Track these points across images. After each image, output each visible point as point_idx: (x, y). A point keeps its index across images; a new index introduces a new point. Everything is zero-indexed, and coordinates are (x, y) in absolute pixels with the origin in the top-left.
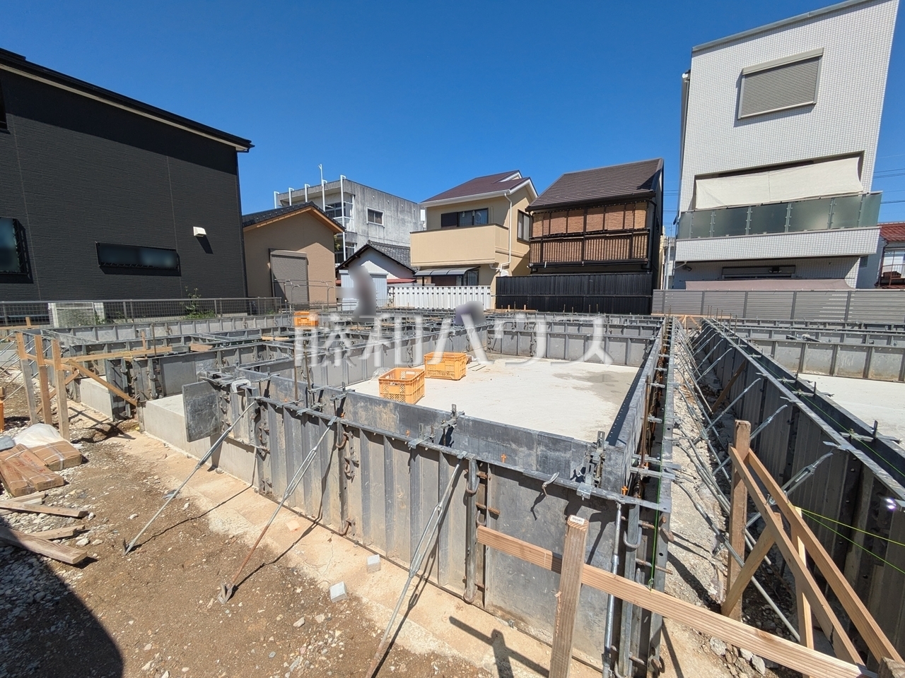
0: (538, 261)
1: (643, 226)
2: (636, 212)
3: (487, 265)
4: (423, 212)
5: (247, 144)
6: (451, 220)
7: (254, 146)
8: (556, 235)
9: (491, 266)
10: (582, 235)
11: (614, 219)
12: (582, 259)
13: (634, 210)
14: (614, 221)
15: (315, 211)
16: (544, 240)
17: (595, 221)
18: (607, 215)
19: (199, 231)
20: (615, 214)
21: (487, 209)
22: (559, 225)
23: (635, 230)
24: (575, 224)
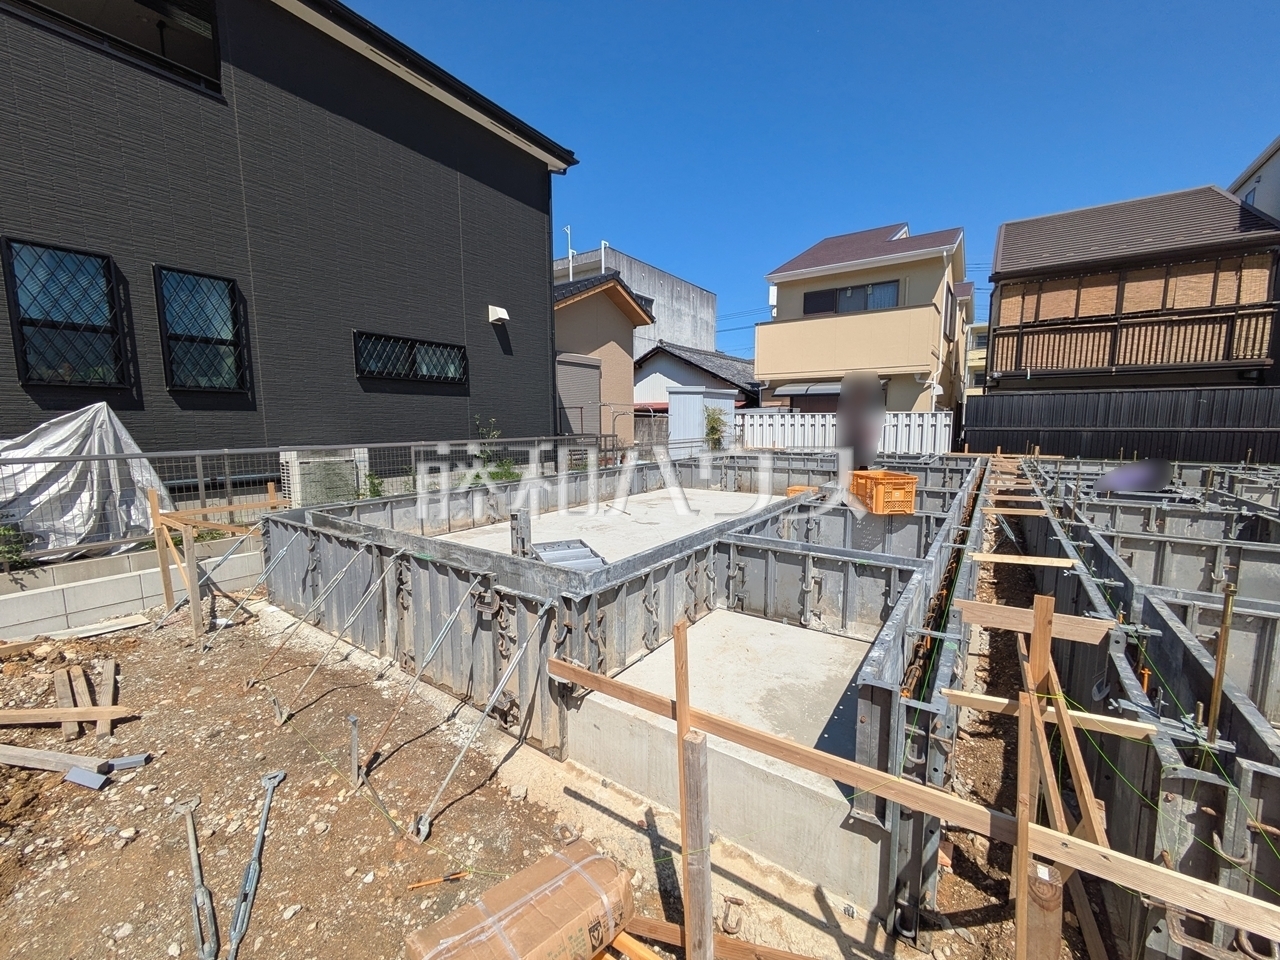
0: (1010, 367)
1: (1262, 297)
2: (1245, 272)
3: (909, 377)
4: (773, 290)
5: (568, 157)
6: (821, 302)
7: (578, 162)
8: (1053, 322)
9: (917, 377)
10: (1115, 320)
11: (1192, 289)
12: (1112, 362)
13: (1239, 269)
14: (1191, 291)
15: (619, 288)
16: (1022, 331)
17: (1143, 294)
18: (1172, 281)
19: (497, 313)
20: (1194, 279)
21: (897, 281)
22: (1058, 304)
23: (1244, 307)
24: (1097, 300)
